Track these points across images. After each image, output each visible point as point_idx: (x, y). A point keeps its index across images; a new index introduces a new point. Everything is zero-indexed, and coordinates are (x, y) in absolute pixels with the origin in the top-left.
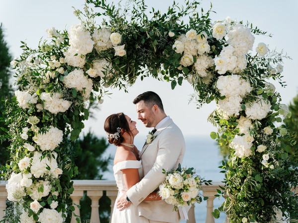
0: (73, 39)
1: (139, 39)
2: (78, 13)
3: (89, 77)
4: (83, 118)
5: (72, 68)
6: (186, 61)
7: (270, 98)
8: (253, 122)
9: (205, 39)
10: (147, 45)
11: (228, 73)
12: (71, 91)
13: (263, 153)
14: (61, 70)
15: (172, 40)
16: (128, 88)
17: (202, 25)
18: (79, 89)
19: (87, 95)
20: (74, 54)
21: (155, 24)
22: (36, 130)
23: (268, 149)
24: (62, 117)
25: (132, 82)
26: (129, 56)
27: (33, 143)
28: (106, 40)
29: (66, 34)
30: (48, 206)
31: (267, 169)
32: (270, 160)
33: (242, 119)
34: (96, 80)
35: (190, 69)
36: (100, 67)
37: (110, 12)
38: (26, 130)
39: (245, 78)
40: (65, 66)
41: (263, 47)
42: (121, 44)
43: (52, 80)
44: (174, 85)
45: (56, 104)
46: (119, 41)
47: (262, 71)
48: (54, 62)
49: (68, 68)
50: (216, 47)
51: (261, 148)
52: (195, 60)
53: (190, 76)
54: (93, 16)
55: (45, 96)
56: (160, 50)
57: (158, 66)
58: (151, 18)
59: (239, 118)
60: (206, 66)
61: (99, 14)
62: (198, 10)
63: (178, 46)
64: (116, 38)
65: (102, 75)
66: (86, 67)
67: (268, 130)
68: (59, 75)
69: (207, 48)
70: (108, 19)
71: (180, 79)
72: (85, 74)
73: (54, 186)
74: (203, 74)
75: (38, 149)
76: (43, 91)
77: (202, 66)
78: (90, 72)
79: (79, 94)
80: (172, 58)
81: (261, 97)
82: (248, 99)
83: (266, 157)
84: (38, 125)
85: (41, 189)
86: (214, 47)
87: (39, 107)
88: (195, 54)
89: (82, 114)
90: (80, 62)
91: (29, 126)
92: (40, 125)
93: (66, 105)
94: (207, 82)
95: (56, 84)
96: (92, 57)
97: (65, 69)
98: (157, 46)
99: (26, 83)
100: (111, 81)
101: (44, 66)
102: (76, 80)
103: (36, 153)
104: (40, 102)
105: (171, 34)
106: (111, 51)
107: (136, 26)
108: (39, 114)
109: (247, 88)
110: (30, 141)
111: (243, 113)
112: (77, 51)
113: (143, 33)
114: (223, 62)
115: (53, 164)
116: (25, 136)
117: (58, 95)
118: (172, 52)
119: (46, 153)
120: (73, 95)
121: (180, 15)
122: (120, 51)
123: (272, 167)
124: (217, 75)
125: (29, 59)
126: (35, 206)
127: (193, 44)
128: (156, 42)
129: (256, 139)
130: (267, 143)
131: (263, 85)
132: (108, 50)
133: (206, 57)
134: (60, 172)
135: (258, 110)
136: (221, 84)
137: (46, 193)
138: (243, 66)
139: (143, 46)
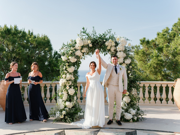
0: (78, 42)
1: (95, 42)
2: (78, 35)
3: (82, 52)
4: (80, 64)
5: (77, 50)
6: (108, 48)
7: (131, 58)
8: (127, 64)
9: (114, 42)
10: (98, 44)
11: (120, 51)
12: (77, 56)
13: (129, 73)
14: (74, 51)
15: (105, 42)
16: (92, 56)
17: (112, 38)
18: (79, 56)
19: (81, 57)
20: (78, 46)
21: (100, 38)
22: (68, 67)
23: (131, 72)
24: (74, 64)
25: (93, 54)
26: (93, 47)
27: (67, 70)
28: (86, 42)
29: (75, 40)
30: (71, 88)
31: (131, 77)
32: (132, 75)
33: (123, 64)
34: (83, 53)
35: (109, 50)
36: (85, 50)
37: (87, 35)
38: (65, 67)
39: (125, 53)
40: (75, 49)
41: (130, 44)
42: (91, 43)
43: (72, 53)
44: (105, 55)
45: (73, 60)
46: (90, 42)
47: (129, 51)
48: (72, 48)
49: (76, 50)
50: (117, 44)
51: (129, 72)
52: (111, 48)
53: (110, 52)
54: (83, 36)
55: (70, 57)
56: (101, 45)
57: (100, 49)
58: (98, 36)
59: (122, 63)
60: (114, 49)
61: (84, 35)
62: (111, 34)
63: (107, 44)
64: (89, 42)
65: (86, 52)
66: (81, 49)
67: (131, 67)
68: (74, 52)
69: (114, 44)
70: (87, 36)
71: (107, 53)
72: (81, 51)
73: (72, 82)
74: (113, 51)
75: (68, 72)
76: (69, 56)
77: (113, 49)
78: (82, 51)
79: (79, 57)
80: (105, 47)
81: (129, 58)
82: (125, 58)
83: (130, 74)
84: (68, 66)
85: (69, 83)
86: (116, 44)
87: (68, 61)
88: (111, 46)
89: (80, 63)
90: (79, 48)
91: (66, 66)
92: (69, 66)
93: (76, 60)
94: (114, 54)
95: (73, 54)
96: (83, 47)
97: (75, 50)
98: (101, 44)
99: (64, 54)
100: (88, 54)
101: (69, 50)
102: (78, 53)
103: (67, 73)
104: (68, 59)
105: (105, 41)
106: (88, 45)
107: (94, 38)
108: (68, 63)
109: (125, 55)
110: (66, 70)
111: (124, 62)
112: (79, 45)
113: (97, 40)
114: (119, 48)
115: (72, 76)
116: (64, 69)
117: (74, 57)
118: (105, 45)
119: (70, 74)
120: (78, 57)
121: (106, 35)
122: (91, 45)
123: (132, 77)
124: (117, 52)
125: (65, 47)
126: (68, 87)
127: (110, 43)
128: (100, 43)
129: (127, 69)
130: (131, 70)
131: (129, 55)
132: (87, 45)
133: (114, 47)
134: (74, 78)
135: (128, 61)
136: (118, 54)
137: (70, 84)
138: (124, 49)
139: (97, 44)
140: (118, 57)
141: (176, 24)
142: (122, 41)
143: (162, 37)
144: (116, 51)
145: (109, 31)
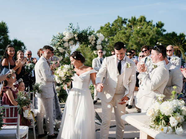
0: (67, 35)
5: (65, 42)
6: (90, 41)
7: (106, 50)
9: (95, 37)
11: (99, 45)
14: (62, 42)
15: (88, 37)
20: (66, 38)
35: (90, 43)
36: (72, 42)
39: (102, 45)
42: (77, 37)
43: (60, 45)
44: (86, 47)
45: (62, 50)
49: (64, 42)
52: (92, 41)
53: (90, 45)
55: (59, 48)
66: (69, 42)
69: (95, 39)
77: (93, 43)
80: (87, 41)
81: (104, 50)
84: (58, 55)
96: (70, 40)
102: (66, 45)
104: (57, 49)
105: (88, 35)
106: (74, 38)
109: (102, 47)
117: (62, 48)
118: (88, 39)
122: (77, 39)
127: (92, 38)
133: (94, 41)
136: (98, 47)
138: (101, 43)
139: (81, 38)
140: (97, 49)
141: (116, 20)
142: (101, 37)
143: (106, 31)
144: (96, 44)
145: (89, 27)
